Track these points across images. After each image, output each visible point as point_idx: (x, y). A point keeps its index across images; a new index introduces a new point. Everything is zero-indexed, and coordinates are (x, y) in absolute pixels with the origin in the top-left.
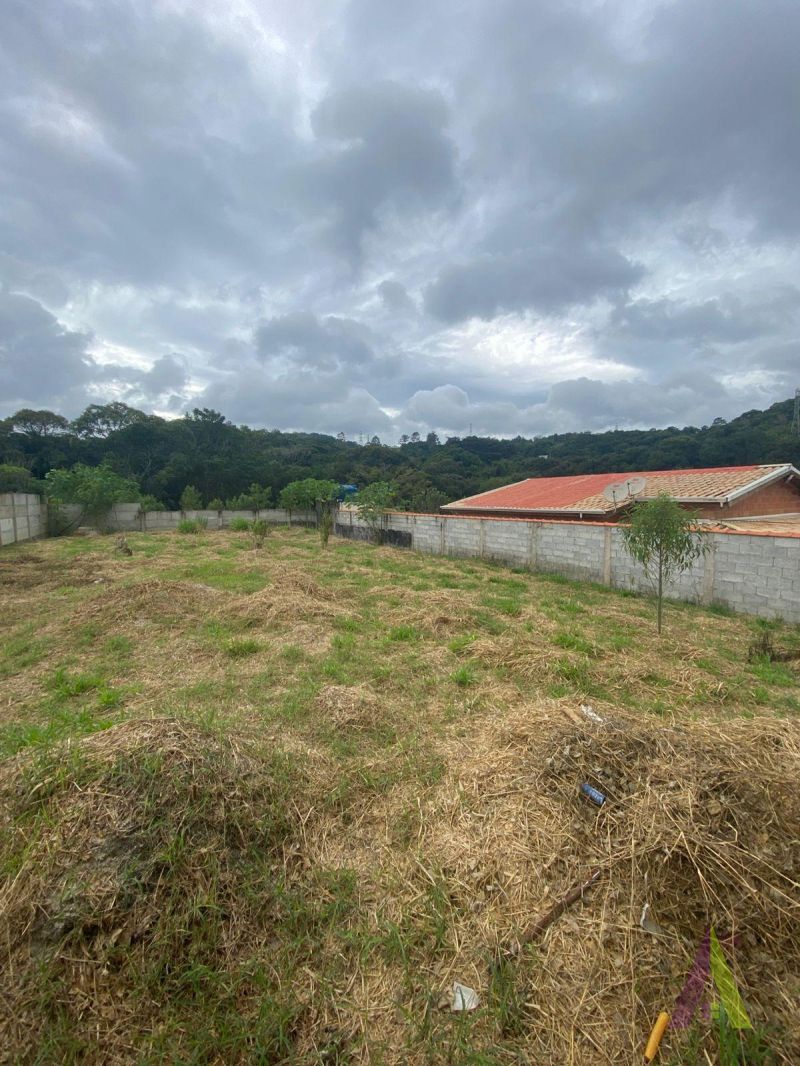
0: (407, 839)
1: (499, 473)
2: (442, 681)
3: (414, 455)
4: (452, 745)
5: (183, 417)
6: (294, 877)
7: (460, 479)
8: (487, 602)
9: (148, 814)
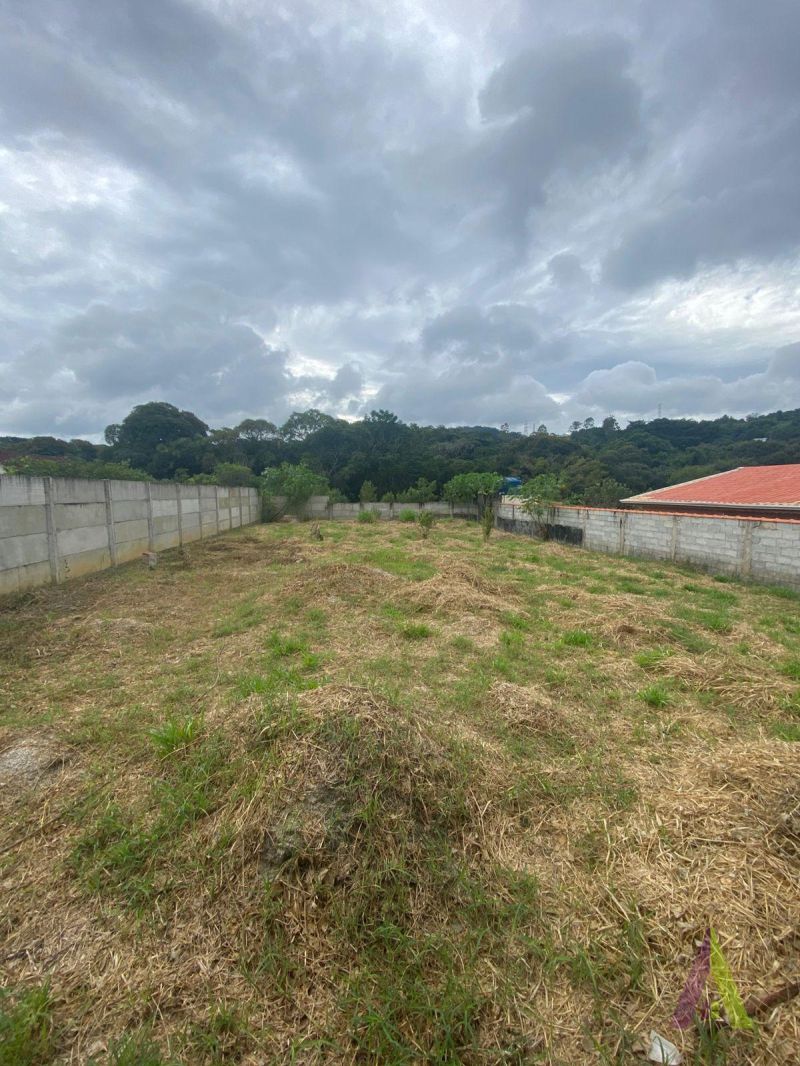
0: (593, 861)
1: (696, 461)
2: (627, 697)
3: (586, 442)
4: (643, 771)
5: (362, 419)
6: (473, 865)
7: (643, 468)
8: (684, 614)
9: (349, 771)
